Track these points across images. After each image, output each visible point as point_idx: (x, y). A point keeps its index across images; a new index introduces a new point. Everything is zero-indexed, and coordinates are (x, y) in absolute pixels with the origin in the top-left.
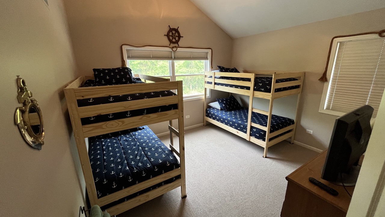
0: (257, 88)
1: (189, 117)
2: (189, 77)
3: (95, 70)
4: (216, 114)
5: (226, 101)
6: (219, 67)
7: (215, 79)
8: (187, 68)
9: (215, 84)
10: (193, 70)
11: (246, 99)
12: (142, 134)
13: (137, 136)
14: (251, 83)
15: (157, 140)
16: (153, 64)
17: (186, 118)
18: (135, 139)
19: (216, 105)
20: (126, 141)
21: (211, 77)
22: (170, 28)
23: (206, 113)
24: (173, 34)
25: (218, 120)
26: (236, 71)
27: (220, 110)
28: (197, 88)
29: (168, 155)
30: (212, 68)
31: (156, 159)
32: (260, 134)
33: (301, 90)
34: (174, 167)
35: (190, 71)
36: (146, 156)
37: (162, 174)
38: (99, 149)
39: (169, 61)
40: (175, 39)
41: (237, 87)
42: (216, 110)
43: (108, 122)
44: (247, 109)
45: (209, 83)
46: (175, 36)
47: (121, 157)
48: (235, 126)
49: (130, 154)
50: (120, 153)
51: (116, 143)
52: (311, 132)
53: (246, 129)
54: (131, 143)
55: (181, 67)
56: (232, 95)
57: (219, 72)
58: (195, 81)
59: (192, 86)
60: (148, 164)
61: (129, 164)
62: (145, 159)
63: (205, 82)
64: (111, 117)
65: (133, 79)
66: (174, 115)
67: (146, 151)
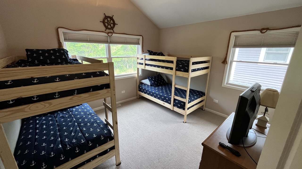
0: (178, 69)
1: (125, 92)
2: (126, 59)
3: (27, 50)
4: (147, 89)
5: (155, 78)
6: (149, 51)
7: (146, 61)
8: (124, 51)
9: (146, 64)
10: (129, 53)
11: (170, 77)
12: (80, 110)
13: (74, 112)
14: (174, 64)
15: (93, 114)
16: (95, 47)
17: (122, 93)
18: (71, 115)
19: (147, 82)
20: (63, 117)
21: (142, 59)
22: (106, 16)
23: (139, 88)
24: (108, 21)
25: (148, 94)
26: (162, 55)
27: (150, 86)
28: (132, 67)
29: (102, 129)
30: (143, 51)
31: (91, 134)
32: (181, 105)
33: (210, 70)
34: (109, 140)
35: (126, 53)
36: (81, 132)
37: (97, 147)
38: (31, 128)
39: (105, 44)
40: (110, 25)
41: (163, 67)
42: (147, 86)
43: (31, 105)
44: (171, 85)
45: (140, 64)
46: (111, 23)
47: (55, 135)
48: (162, 98)
49: (65, 131)
50: (54, 131)
51: (51, 120)
52: (217, 101)
53: (171, 101)
54: (67, 119)
55: (119, 50)
56: (159, 74)
57: (149, 55)
58: (131, 62)
59: (129, 66)
60: (82, 140)
61: (62, 142)
62: (80, 134)
63: (138, 63)
64: (35, 99)
65: (70, 60)
66: (106, 94)
67: (81, 127)
